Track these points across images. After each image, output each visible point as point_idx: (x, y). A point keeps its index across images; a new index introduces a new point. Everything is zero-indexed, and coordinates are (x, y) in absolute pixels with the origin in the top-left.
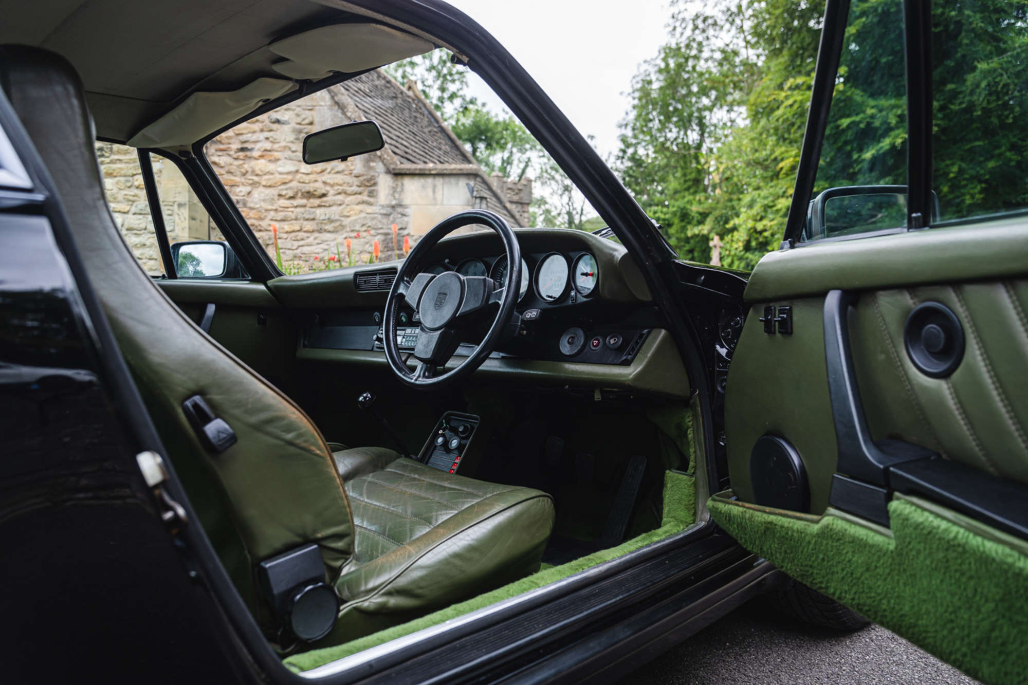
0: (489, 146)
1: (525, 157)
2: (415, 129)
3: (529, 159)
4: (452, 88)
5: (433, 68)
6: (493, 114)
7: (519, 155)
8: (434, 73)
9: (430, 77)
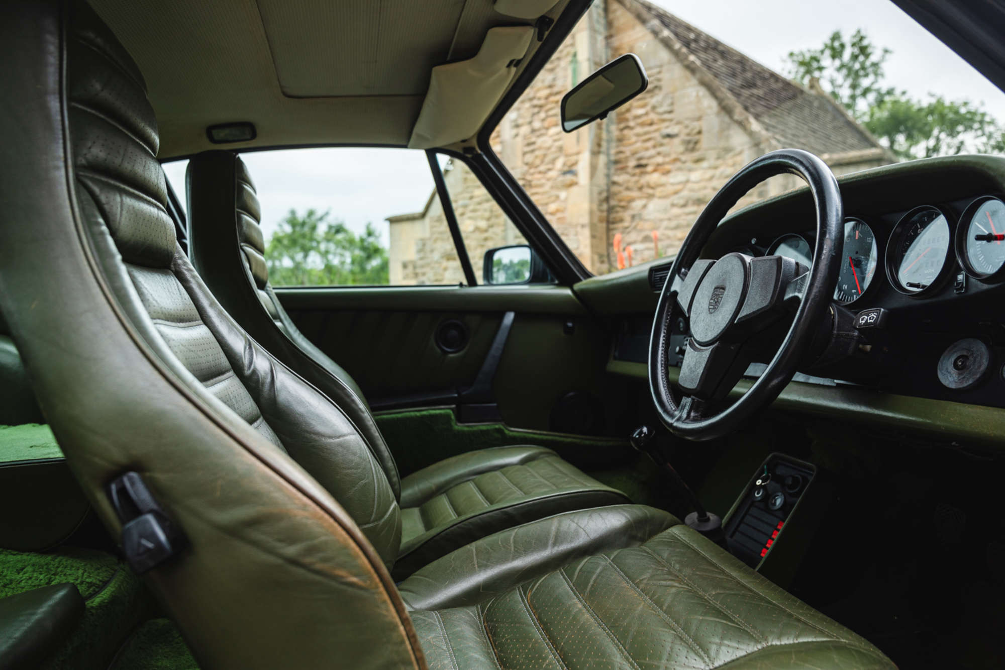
0: (910, 137)
1: (956, 141)
2: (815, 126)
3: (962, 143)
4: (865, 82)
5: (842, 66)
6: (914, 101)
7: (949, 140)
8: (844, 71)
9: (840, 78)
